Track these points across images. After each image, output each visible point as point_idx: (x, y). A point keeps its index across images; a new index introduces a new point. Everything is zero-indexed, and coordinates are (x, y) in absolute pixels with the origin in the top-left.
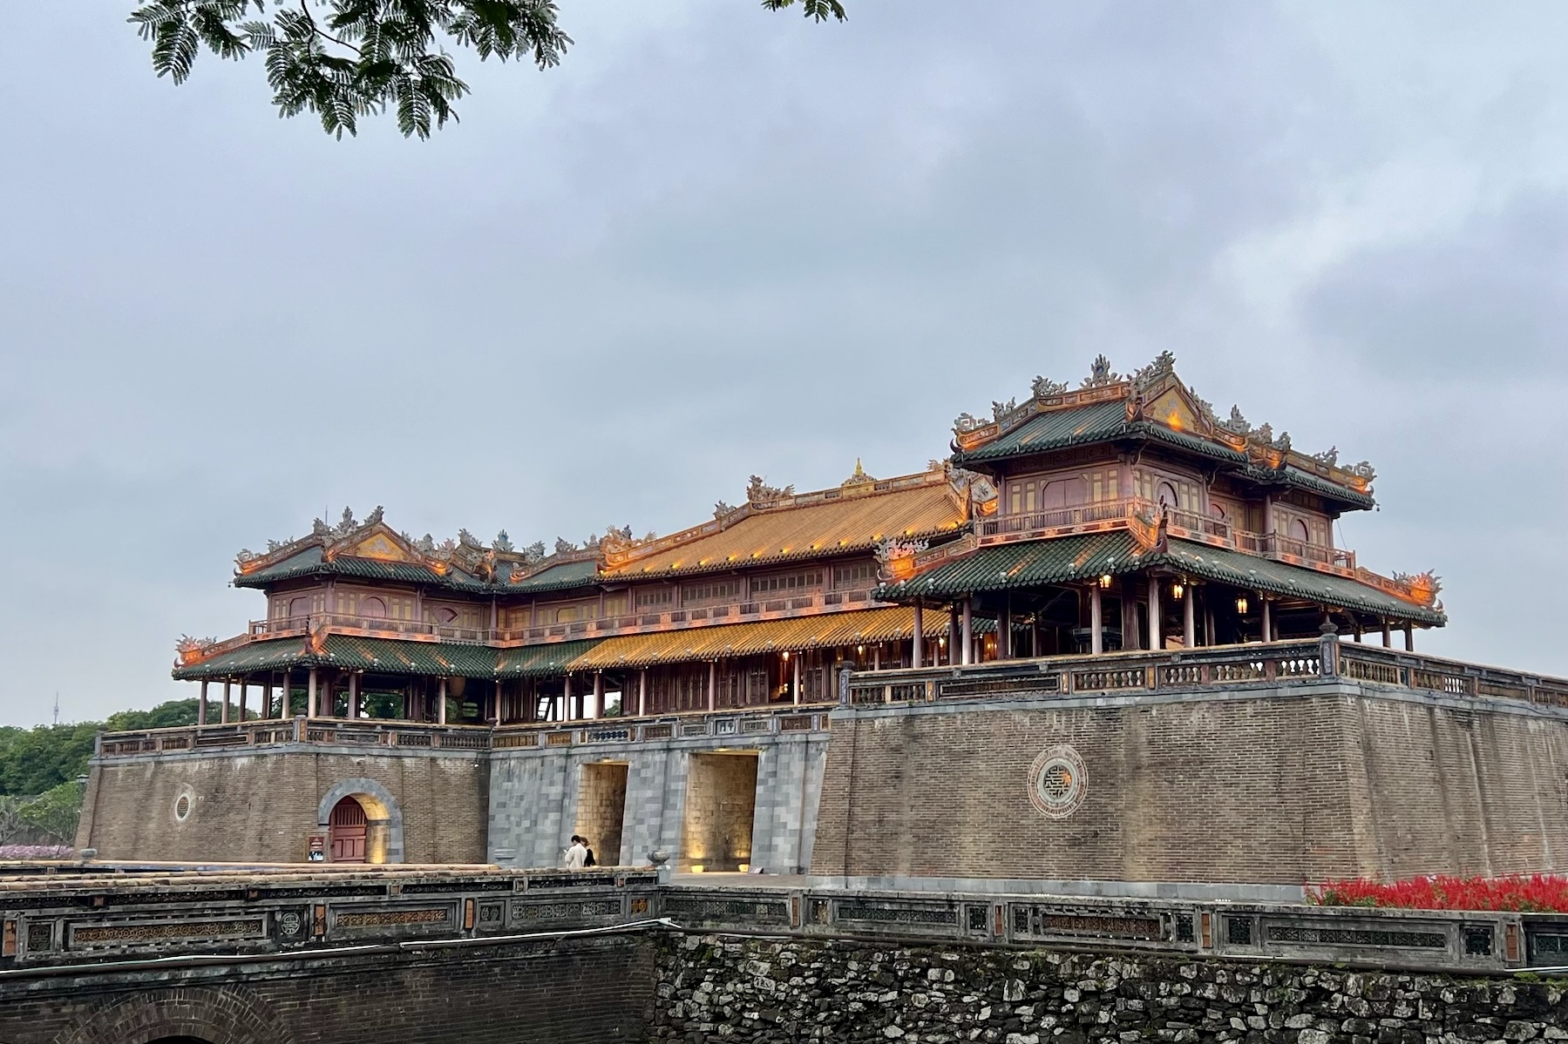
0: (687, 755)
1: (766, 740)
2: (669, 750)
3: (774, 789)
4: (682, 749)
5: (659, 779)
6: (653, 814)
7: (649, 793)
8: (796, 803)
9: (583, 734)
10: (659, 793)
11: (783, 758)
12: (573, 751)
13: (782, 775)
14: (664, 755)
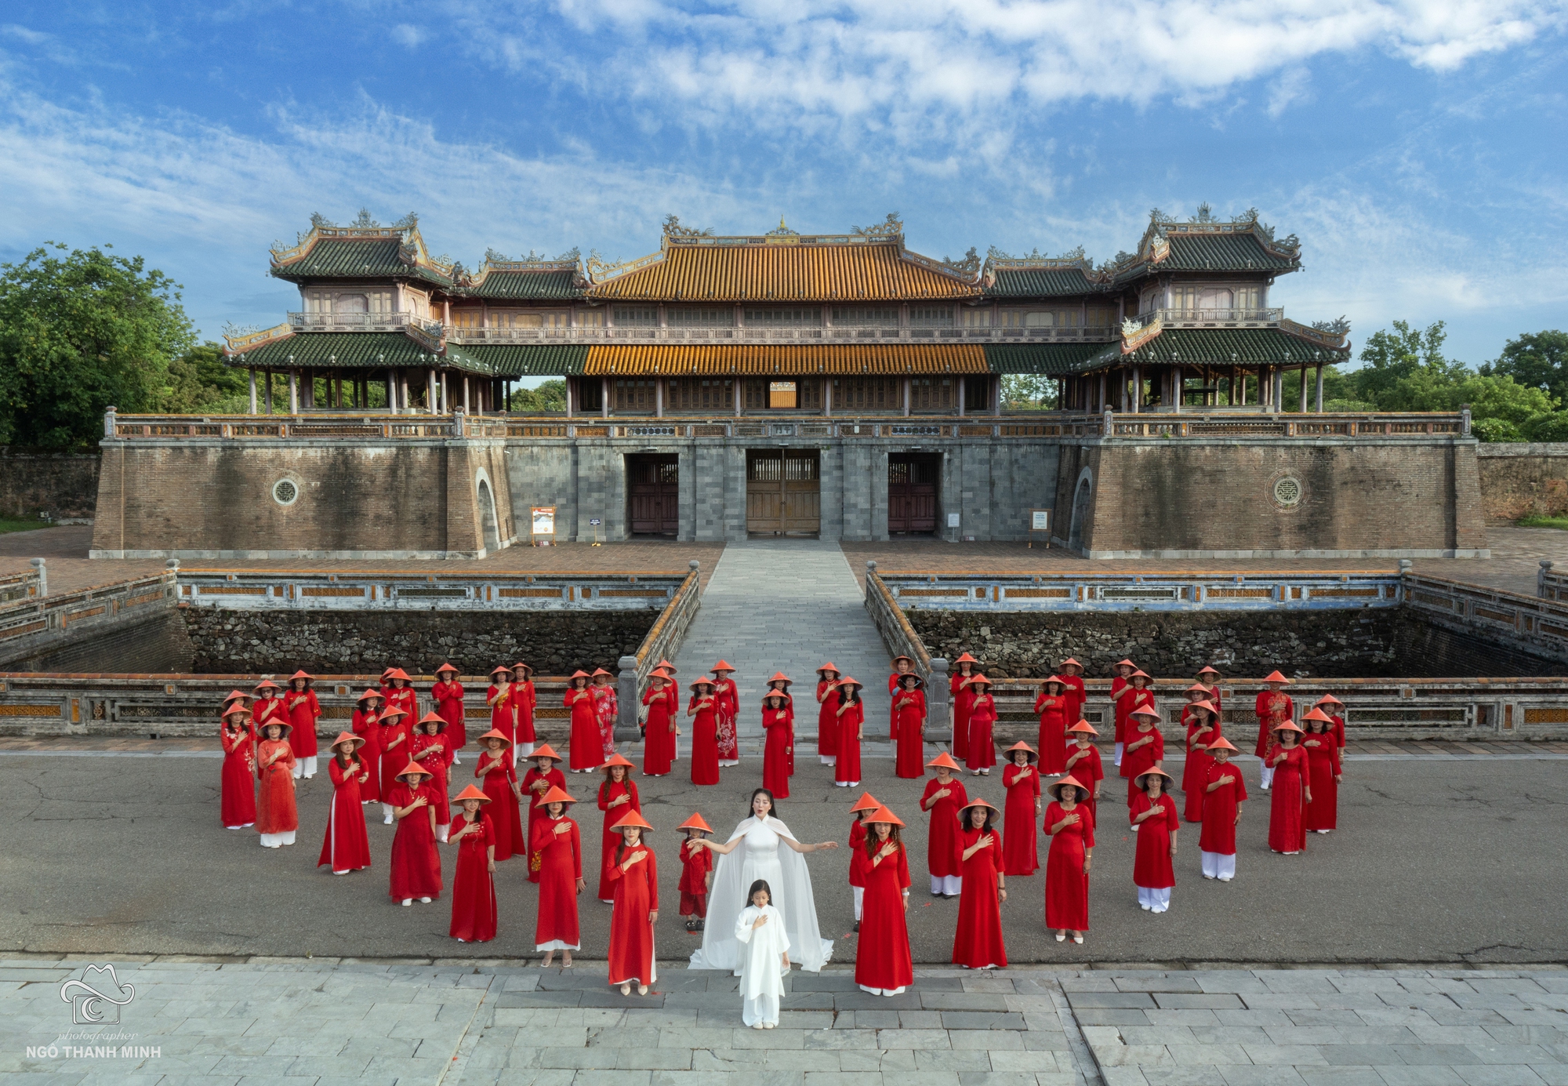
0: (744, 451)
1: (829, 442)
2: (724, 446)
3: (842, 479)
4: (738, 446)
5: (718, 469)
6: (716, 496)
7: (708, 479)
8: (864, 490)
9: (622, 430)
10: (720, 480)
11: (849, 456)
12: (614, 443)
13: (848, 468)
14: (721, 451)
